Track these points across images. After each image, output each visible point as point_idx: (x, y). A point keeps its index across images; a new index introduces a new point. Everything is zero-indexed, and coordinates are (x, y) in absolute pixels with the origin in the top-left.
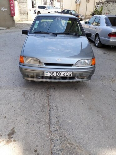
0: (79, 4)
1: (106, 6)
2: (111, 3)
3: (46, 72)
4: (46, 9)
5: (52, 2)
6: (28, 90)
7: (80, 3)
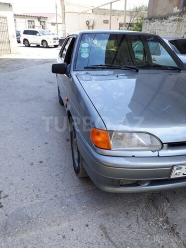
0: (93, 26)
1: (148, 25)
2: (157, 21)
3: (177, 169)
4: (37, 34)
5: (43, 24)
6: (107, 215)
7: (93, 24)
